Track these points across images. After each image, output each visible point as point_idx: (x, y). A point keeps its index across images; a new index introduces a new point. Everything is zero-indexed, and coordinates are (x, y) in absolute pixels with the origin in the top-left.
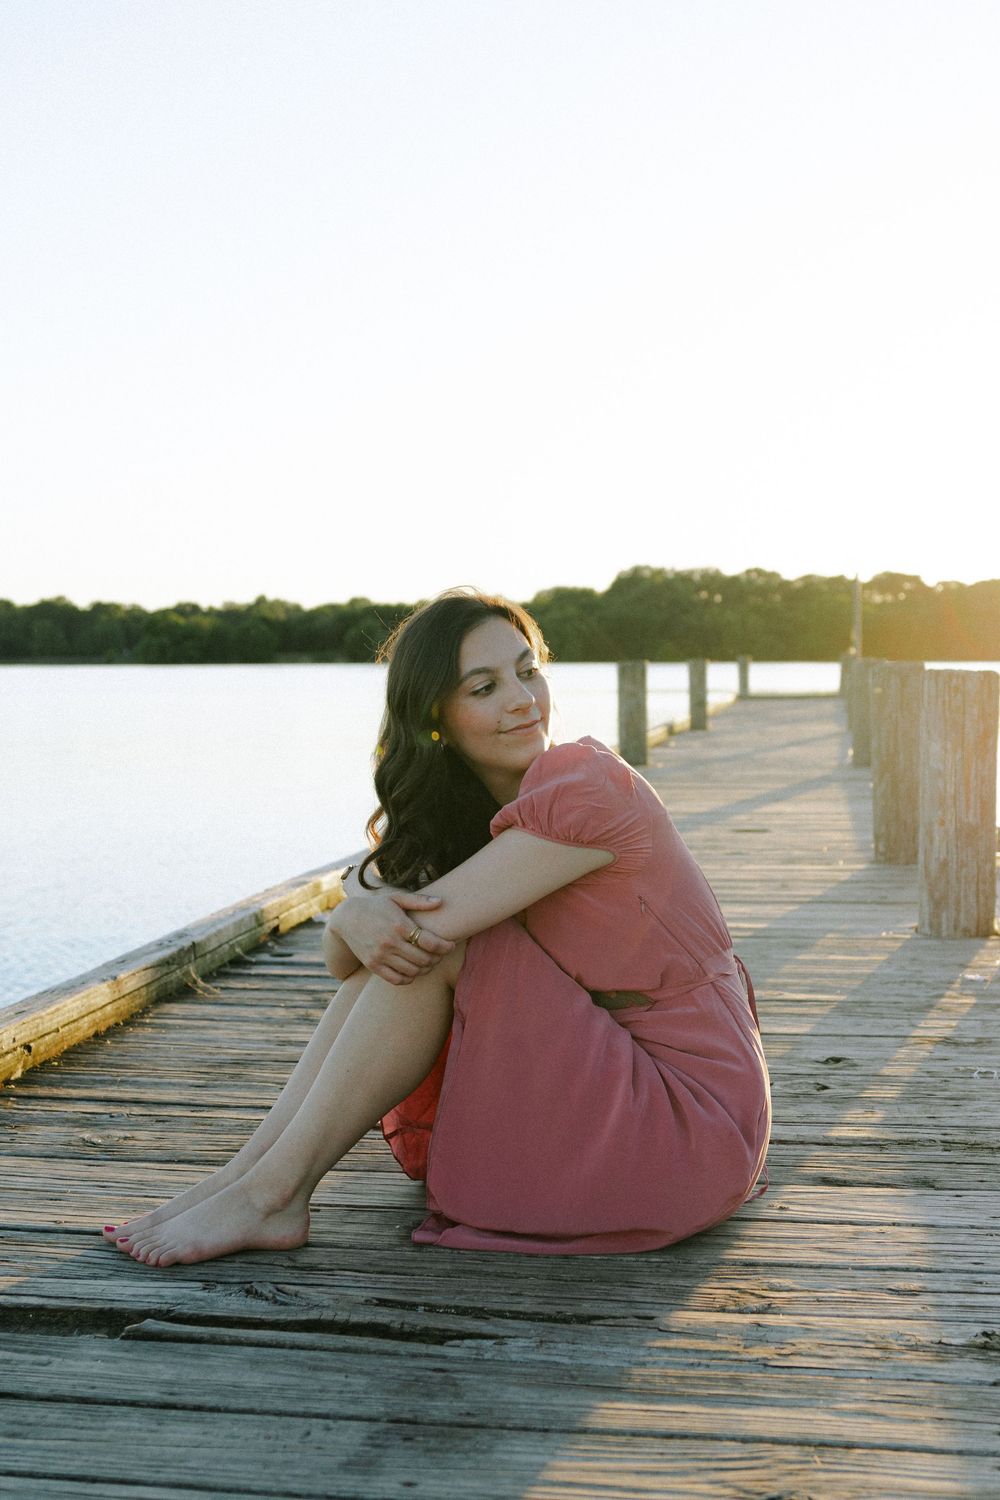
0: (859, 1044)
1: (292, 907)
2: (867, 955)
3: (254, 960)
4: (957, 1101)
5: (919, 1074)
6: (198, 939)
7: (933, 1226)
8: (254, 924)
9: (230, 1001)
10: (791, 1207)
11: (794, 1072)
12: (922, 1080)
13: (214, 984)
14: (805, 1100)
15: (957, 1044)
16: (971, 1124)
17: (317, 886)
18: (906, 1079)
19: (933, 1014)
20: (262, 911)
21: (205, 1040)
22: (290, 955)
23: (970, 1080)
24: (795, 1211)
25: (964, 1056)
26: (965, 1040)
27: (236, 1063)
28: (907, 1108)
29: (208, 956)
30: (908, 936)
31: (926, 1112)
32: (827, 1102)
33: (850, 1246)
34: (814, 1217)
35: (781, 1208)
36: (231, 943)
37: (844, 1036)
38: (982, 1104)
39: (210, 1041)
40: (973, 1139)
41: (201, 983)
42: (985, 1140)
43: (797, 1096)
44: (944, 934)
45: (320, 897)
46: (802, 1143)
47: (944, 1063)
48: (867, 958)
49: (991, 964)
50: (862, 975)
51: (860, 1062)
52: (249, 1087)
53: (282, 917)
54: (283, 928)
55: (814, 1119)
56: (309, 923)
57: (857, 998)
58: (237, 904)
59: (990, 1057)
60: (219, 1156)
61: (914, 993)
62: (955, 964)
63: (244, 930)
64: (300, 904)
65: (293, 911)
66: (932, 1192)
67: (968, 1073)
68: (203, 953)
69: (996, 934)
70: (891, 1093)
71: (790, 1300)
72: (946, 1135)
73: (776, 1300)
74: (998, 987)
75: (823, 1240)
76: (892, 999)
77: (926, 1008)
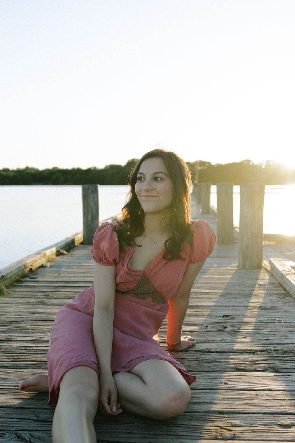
0: (232, 309)
1: (37, 261)
2: (225, 276)
3: (24, 280)
4: (274, 332)
5: (257, 321)
6: (4, 274)
8: (24, 268)
9: (15, 296)
10: (229, 383)
11: (214, 321)
12: (258, 323)
13: (10, 290)
14: (220, 333)
15: (265, 309)
16: (282, 342)
17: (45, 254)
18: (253, 323)
19: (253, 297)
20: (27, 263)
21: (6, 312)
22: (36, 278)
23: (274, 324)
24: (231, 385)
25: (271, 314)
26: (267, 307)
27: (17, 321)
28: (257, 335)
29: (8, 280)
30: (236, 269)
31: (264, 337)
32: (228, 334)
33: (256, 402)
34: (239, 387)
35: (225, 383)
36: (16, 275)
37: (226, 306)
38: (282, 334)
39: (8, 312)
40: (285, 349)
41: (5, 290)
42: (289, 349)
43: (217, 331)
44: (247, 268)
45: (46, 257)
46: (224, 352)
47: (263, 317)
48: (225, 277)
49: (265, 278)
50: (226, 283)
51: (235, 317)
52: (22, 332)
53: (33, 265)
54: (34, 268)
55: (226, 341)
56: (42, 266)
57: (226, 291)
58: (18, 261)
59: (278, 314)
60: (9, 364)
61: (244, 289)
62: (254, 279)
63: (20, 270)
64: (39, 260)
65: (37, 263)
66: (278, 374)
67: (272, 321)
68: (6, 279)
69: (263, 268)
70: (250, 329)
71: (242, 432)
72: (274, 347)
73: (236, 433)
74: (271, 287)
75: (245, 399)
76: (238, 292)
77: (250, 295)
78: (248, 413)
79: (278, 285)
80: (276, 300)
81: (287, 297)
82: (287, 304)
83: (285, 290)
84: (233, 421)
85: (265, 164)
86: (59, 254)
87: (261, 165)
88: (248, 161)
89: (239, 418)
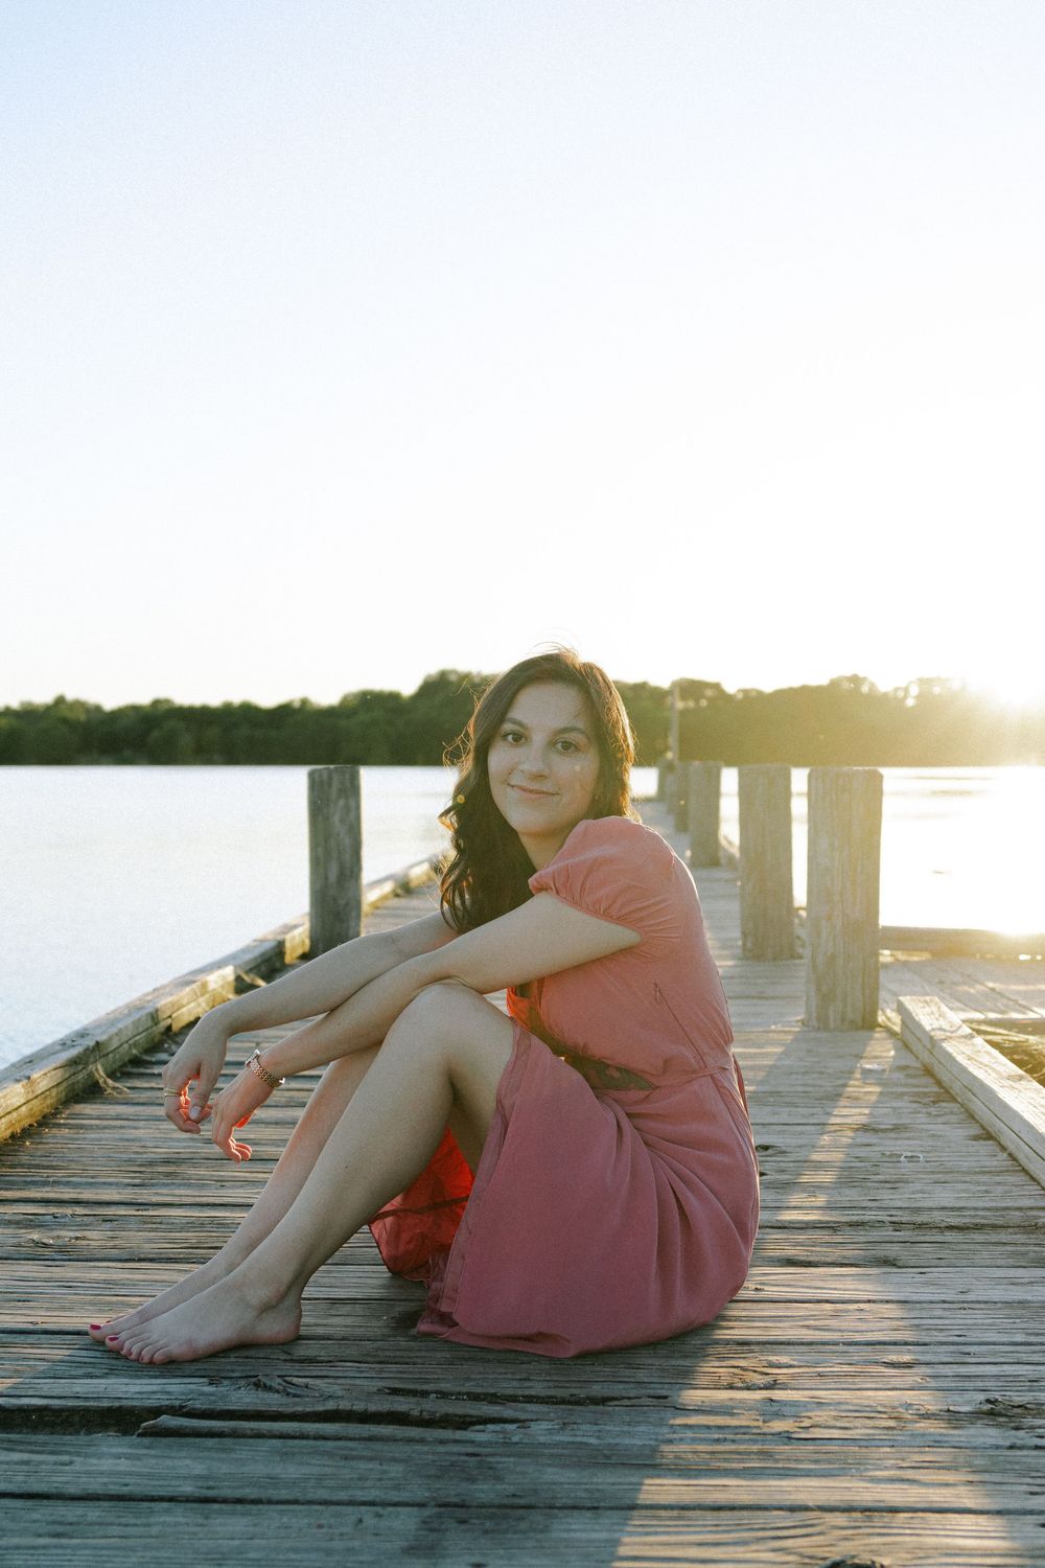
0: (782, 1132)
1: (184, 1006)
2: (763, 1048)
4: (893, 1184)
5: (849, 1159)
6: (100, 1038)
7: (906, 1302)
8: (150, 1023)
9: (141, 1101)
10: (766, 1288)
12: (853, 1164)
13: (124, 1084)
15: (875, 1131)
16: (913, 1206)
17: (204, 985)
18: (837, 1164)
19: (843, 1102)
20: (157, 1010)
21: (127, 1139)
23: (899, 1164)
24: (770, 1292)
25: (888, 1142)
26: (883, 1127)
28: (847, 1191)
29: (111, 1055)
30: (797, 1029)
31: (866, 1195)
32: (768, 1188)
33: (833, 1323)
34: (790, 1296)
35: (756, 1289)
36: (130, 1042)
37: (765, 1125)
38: (918, 1186)
40: (919, 1219)
41: (110, 1082)
42: (931, 1220)
44: (832, 1026)
45: (207, 996)
47: (868, 1148)
48: (764, 1050)
49: (885, 1054)
50: (764, 1066)
51: (788, 1150)
53: (174, 1016)
54: (175, 1028)
57: (767, 1088)
58: (130, 1003)
59: (912, 1142)
61: (819, 1082)
62: (850, 1055)
63: (141, 1030)
64: (189, 1003)
65: (184, 1010)
66: (895, 1270)
67: (894, 1158)
68: (105, 1052)
69: (880, 1026)
70: (827, 1178)
71: (793, 1376)
72: (892, 1216)
73: (779, 1377)
74: (899, 1076)
75: (806, 1318)
76: (800, 1089)
77: (835, 1097)
78: (811, 1344)
79: (922, 1073)
80: (910, 1110)
81: (943, 1101)
82: (940, 1120)
83: (939, 1083)
84: (771, 1358)
85: (914, 691)
86: (241, 987)
87: (901, 694)
88: (856, 680)
89: (788, 1353)
